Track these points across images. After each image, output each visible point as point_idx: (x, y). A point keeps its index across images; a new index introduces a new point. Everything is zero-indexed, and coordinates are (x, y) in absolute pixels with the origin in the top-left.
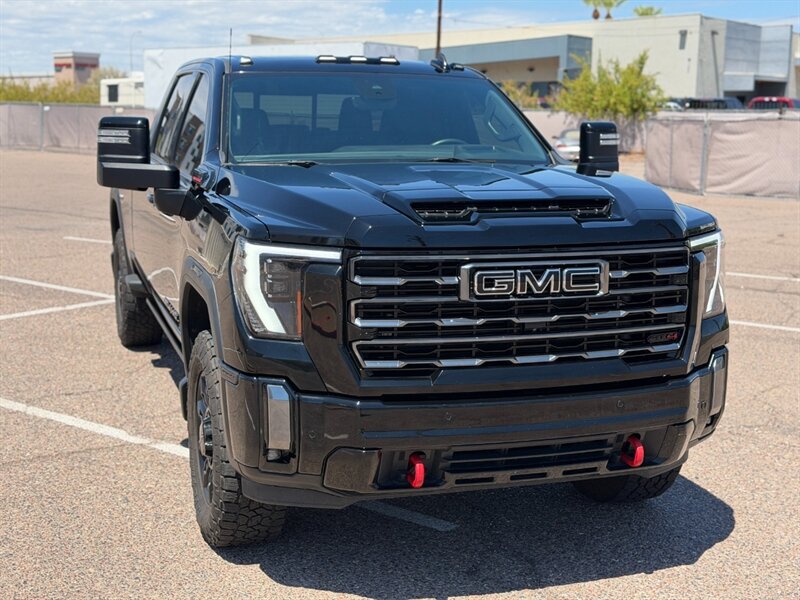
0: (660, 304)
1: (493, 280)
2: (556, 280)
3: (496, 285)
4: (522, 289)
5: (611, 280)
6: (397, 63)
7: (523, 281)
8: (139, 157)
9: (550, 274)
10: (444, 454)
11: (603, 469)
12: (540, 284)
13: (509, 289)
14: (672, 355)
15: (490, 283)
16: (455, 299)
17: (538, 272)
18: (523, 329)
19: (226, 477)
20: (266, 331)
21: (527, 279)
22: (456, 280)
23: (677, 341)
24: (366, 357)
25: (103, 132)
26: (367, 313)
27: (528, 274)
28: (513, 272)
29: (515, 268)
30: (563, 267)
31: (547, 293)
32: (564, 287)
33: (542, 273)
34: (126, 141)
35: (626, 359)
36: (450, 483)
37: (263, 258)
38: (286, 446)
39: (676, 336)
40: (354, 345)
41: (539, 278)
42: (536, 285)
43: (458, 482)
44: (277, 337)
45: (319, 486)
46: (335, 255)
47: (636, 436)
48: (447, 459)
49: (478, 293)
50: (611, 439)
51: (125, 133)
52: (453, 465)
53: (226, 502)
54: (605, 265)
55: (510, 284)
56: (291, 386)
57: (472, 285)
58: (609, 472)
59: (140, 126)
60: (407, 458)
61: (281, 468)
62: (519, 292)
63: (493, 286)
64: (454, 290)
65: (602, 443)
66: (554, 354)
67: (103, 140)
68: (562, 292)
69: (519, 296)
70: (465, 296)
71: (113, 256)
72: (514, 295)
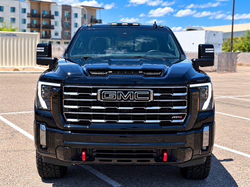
0: (175, 106)
1: (109, 94)
2: (132, 95)
3: (110, 96)
4: (119, 98)
7: (119, 95)
8: (47, 56)
9: (129, 93)
10: (93, 151)
12: (125, 97)
13: (114, 98)
14: (181, 123)
16: (96, 100)
17: (125, 92)
18: (121, 111)
20: (42, 107)
21: (121, 95)
23: (182, 119)
24: (67, 118)
25: (38, 48)
27: (121, 93)
28: (116, 92)
29: (117, 91)
30: (134, 91)
31: (128, 99)
32: (135, 98)
34: (43, 51)
35: (161, 124)
37: (42, 85)
38: (45, 144)
40: (64, 113)
41: (125, 95)
43: (100, 161)
44: (45, 110)
46: (59, 85)
49: (103, 99)
50: (154, 150)
51: (43, 48)
52: (97, 154)
54: (152, 91)
55: (114, 96)
56: (47, 126)
57: (101, 96)
58: (155, 163)
59: (48, 46)
60: (81, 151)
61: (46, 151)
63: (108, 96)
64: (96, 97)
66: (133, 120)
67: (38, 51)
68: (134, 100)
69: (119, 100)
70: (99, 99)
72: (116, 100)
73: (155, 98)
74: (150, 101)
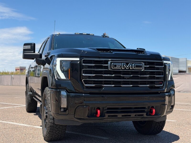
0: (157, 75)
1: (116, 65)
2: (131, 66)
3: (117, 66)
5: (145, 67)
6: (94, 35)
7: (123, 66)
9: (130, 64)
12: (128, 67)
13: (120, 67)
14: (161, 88)
15: (115, 66)
16: (107, 70)
17: (127, 64)
18: (123, 78)
19: (50, 119)
20: (61, 78)
21: (124, 65)
22: (107, 65)
23: (162, 84)
24: (86, 83)
26: (86, 72)
27: (125, 64)
29: (122, 63)
30: (133, 63)
31: (129, 69)
32: (133, 68)
33: (128, 64)
34: (30, 48)
35: (150, 87)
36: (107, 116)
37: (61, 61)
38: (65, 106)
39: (161, 83)
40: (83, 80)
41: (127, 65)
42: (127, 67)
43: (109, 116)
44: (64, 80)
45: (74, 118)
46: (78, 59)
47: (153, 107)
48: (106, 110)
49: (113, 68)
50: (147, 107)
51: (30, 46)
52: (107, 111)
53: (50, 126)
55: (120, 66)
56: (67, 91)
57: (111, 66)
58: (146, 116)
59: (33, 45)
60: (96, 109)
61: (64, 113)
62: (122, 68)
63: (116, 67)
64: (107, 67)
65: (144, 108)
66: (132, 85)
67: (24, 48)
68: (133, 69)
69: (123, 69)
71: (26, 92)
72: (121, 69)
74: (143, 70)
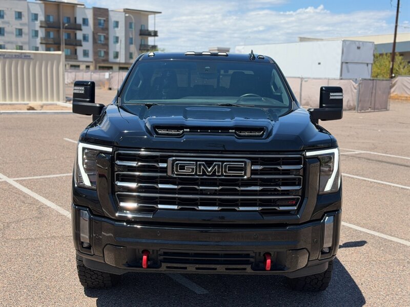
0: (284, 185)
1: (184, 166)
2: (219, 168)
3: (186, 169)
4: (200, 172)
5: (252, 170)
6: (227, 55)
7: (200, 167)
8: (88, 100)
9: (216, 165)
10: (159, 253)
11: (249, 269)
12: (209, 170)
13: (192, 171)
14: (293, 212)
15: (182, 168)
16: (165, 174)
17: (209, 164)
20: (84, 185)
21: (202, 167)
22: (165, 165)
23: (295, 205)
24: (121, 201)
25: (76, 88)
27: (203, 165)
28: (195, 163)
29: (197, 161)
30: (223, 162)
31: (214, 174)
32: (223, 172)
34: (83, 92)
35: (262, 213)
36: (164, 267)
37: (84, 149)
38: (88, 241)
39: (294, 202)
40: (116, 194)
42: (207, 171)
43: (168, 267)
44: (88, 188)
46: (110, 150)
47: (268, 254)
48: (161, 255)
49: (176, 173)
50: (252, 254)
51: (83, 88)
52: (164, 258)
53: (79, 266)
55: (193, 169)
56: (91, 212)
57: (173, 168)
58: (253, 271)
59: (89, 85)
60: (140, 253)
61: (88, 252)
62: (198, 173)
63: (184, 169)
64: (165, 170)
65: (248, 255)
66: (220, 206)
67: (76, 92)
68: (222, 175)
69: (199, 175)
70: (170, 173)
72: (196, 174)
73: (254, 172)
74: (245, 177)
